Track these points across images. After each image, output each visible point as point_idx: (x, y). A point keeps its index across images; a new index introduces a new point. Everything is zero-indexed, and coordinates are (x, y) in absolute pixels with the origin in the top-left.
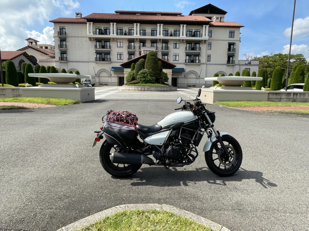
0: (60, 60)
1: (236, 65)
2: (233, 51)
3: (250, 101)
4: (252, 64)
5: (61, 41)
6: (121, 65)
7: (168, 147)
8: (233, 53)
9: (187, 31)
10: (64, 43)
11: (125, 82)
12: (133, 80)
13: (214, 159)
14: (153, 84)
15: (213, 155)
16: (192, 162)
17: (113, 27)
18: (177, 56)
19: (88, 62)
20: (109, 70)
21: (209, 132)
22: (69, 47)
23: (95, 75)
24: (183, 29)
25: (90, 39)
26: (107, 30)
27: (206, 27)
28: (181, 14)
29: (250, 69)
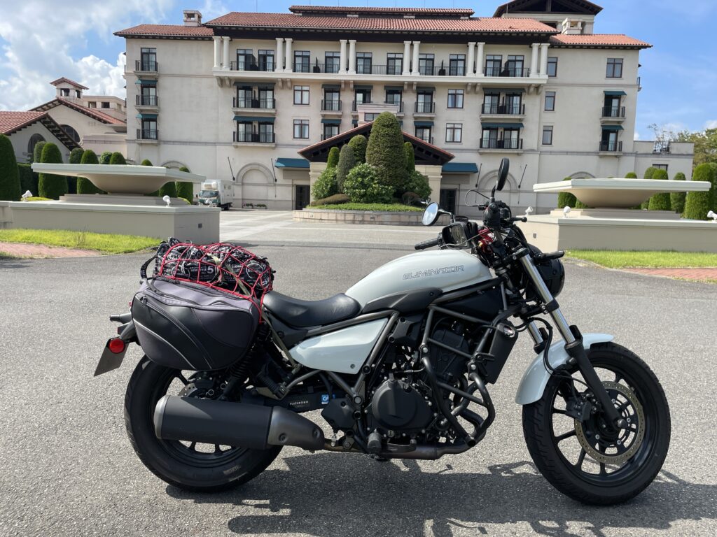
0: (138, 137)
1: (625, 154)
2: (618, 115)
3: (673, 251)
4: (673, 151)
5: (143, 87)
6: (303, 153)
7: (378, 383)
8: (619, 122)
9: (487, 60)
10: (152, 91)
11: (312, 199)
12: (332, 194)
13: (557, 433)
14: (386, 205)
15: (556, 417)
16: (472, 444)
17: (283, 51)
18: (456, 130)
19: (215, 144)
20: (270, 167)
21: (542, 330)
22: (162, 104)
23: (232, 180)
24: (476, 55)
25: (222, 81)
26: (268, 58)
27: (540, 49)
28: (472, 14)
29: (667, 165)
